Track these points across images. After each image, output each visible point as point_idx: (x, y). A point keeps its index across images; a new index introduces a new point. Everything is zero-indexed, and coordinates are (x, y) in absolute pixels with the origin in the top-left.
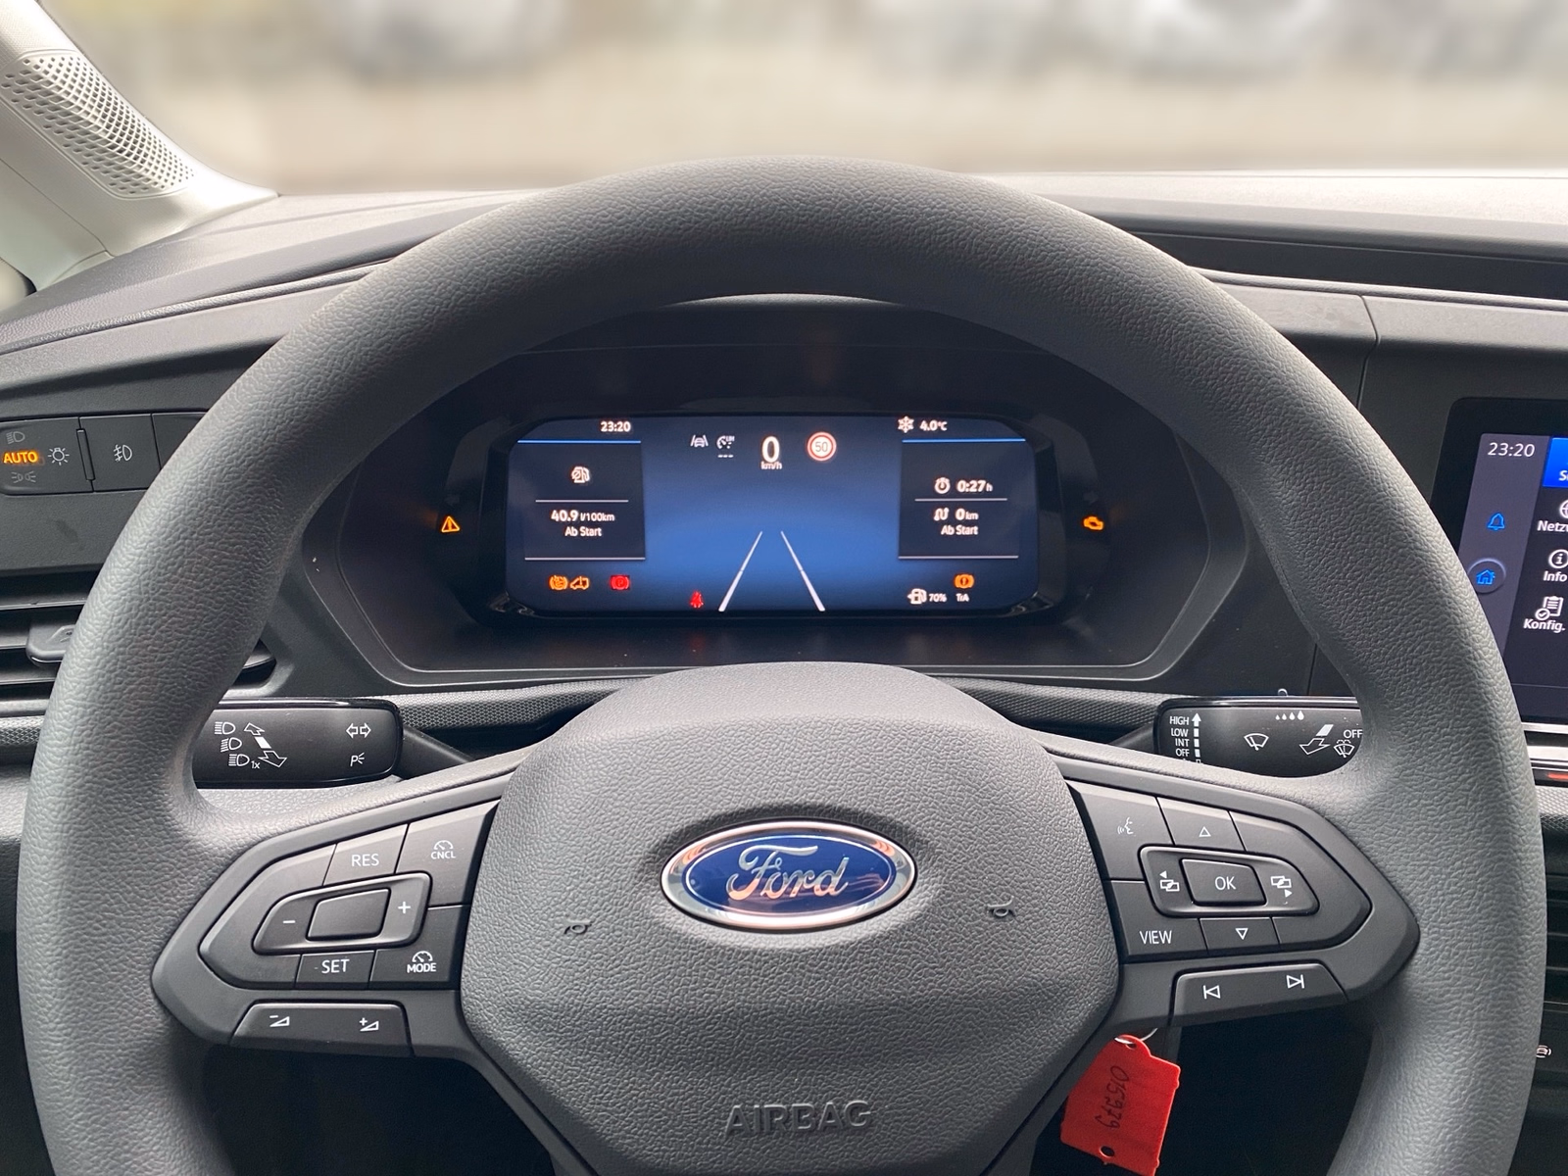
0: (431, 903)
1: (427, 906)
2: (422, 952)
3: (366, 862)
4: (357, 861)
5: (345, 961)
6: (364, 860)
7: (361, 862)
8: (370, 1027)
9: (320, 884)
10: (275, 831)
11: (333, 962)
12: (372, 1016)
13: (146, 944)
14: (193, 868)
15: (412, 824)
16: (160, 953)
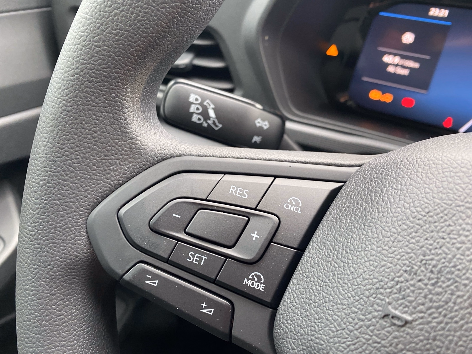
0: (274, 240)
1: (271, 241)
2: (258, 274)
3: (239, 194)
4: (233, 190)
5: (204, 257)
6: (238, 191)
7: (236, 192)
8: (207, 311)
9: (204, 198)
10: (190, 153)
11: (197, 255)
12: (211, 304)
13: (89, 196)
14: (130, 158)
15: (277, 179)
16: (97, 206)
